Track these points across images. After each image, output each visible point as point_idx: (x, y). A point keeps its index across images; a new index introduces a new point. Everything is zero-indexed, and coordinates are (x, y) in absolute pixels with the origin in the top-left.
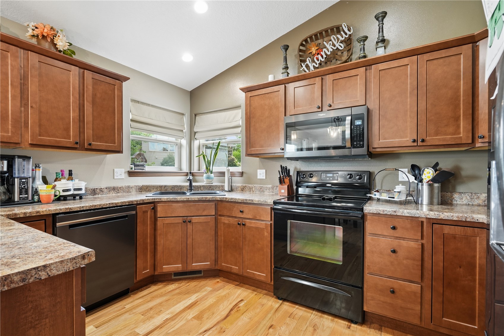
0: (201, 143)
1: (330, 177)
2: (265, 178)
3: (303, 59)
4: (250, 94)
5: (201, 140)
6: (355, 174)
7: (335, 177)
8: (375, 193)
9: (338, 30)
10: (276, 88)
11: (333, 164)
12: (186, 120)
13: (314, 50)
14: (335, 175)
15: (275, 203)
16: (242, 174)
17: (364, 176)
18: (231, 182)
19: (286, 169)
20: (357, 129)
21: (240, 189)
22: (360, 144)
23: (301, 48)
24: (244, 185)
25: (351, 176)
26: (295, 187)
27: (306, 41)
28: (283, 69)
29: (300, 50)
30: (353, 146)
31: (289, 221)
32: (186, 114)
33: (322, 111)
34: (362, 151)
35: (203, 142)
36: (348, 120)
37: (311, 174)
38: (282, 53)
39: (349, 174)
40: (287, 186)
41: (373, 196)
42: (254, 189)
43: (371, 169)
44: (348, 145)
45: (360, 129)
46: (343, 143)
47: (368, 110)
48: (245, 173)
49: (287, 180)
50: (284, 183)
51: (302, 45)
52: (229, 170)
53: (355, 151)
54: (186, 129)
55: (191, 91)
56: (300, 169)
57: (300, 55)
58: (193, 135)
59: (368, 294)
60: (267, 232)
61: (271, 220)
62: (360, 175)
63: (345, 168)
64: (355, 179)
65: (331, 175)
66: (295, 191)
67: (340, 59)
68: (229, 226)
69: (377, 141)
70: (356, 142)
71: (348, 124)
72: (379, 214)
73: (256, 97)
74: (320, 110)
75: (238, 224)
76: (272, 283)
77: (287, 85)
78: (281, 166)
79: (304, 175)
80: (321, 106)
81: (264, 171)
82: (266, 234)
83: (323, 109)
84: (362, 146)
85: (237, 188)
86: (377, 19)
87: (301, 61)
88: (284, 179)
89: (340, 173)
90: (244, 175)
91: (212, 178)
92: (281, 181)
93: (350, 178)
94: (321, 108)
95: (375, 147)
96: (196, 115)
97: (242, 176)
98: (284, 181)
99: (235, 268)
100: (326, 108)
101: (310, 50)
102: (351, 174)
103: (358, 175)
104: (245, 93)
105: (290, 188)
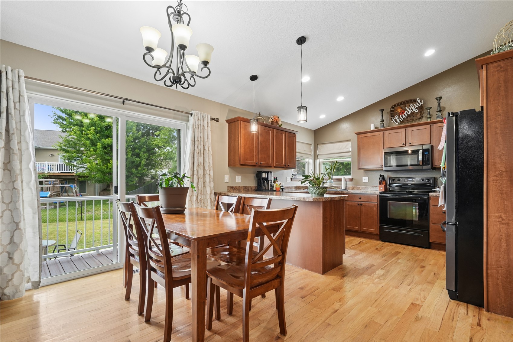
0: (320, 161)
1: (410, 181)
2: (368, 182)
3: (392, 115)
4: (361, 136)
5: (320, 160)
6: (425, 179)
7: (413, 181)
8: (437, 188)
9: (415, 101)
10: (377, 133)
11: (412, 173)
12: (312, 147)
13: (399, 111)
14: (413, 179)
15: (380, 193)
16: (351, 180)
17: (431, 180)
18: (346, 184)
19: (383, 176)
20: (425, 156)
21: (351, 188)
22: (427, 164)
23: (392, 109)
24: (354, 186)
25: (423, 180)
26: (388, 187)
27: (395, 106)
28: (381, 122)
29: (391, 111)
30: (423, 164)
31: (388, 202)
32: (313, 145)
33: (405, 146)
34: (429, 167)
35: (322, 160)
36: (421, 151)
37: (398, 179)
38: (380, 113)
39: (422, 179)
40: (384, 186)
41: (436, 190)
42: (360, 188)
43: (435, 176)
44: (421, 164)
45: (427, 156)
46: (418, 163)
47: (432, 146)
48: (354, 179)
49: (384, 183)
50: (382, 184)
51: (392, 108)
52: (344, 177)
53: (424, 167)
54: (312, 153)
55: (315, 130)
56: (391, 176)
57: (391, 113)
58: (316, 157)
59: (431, 233)
60: (376, 208)
61: (378, 202)
62: (429, 179)
63: (420, 176)
64: (426, 181)
65: (411, 179)
66: (388, 189)
67: (416, 116)
68: (352, 206)
69: (437, 162)
70: (425, 162)
71: (420, 153)
72: (437, 196)
73: (365, 138)
74: (404, 145)
75: (358, 205)
76: (379, 234)
77: (384, 132)
78: (380, 175)
79: (394, 180)
80: (405, 143)
81: (367, 178)
82: (375, 209)
83: (406, 145)
84: (429, 165)
85: (349, 188)
86: (437, 100)
87: (392, 116)
88: (382, 182)
89: (416, 178)
90: (353, 180)
91: (332, 182)
92: (380, 183)
93: (422, 181)
94: (405, 145)
95: (436, 164)
96: (318, 145)
97: (352, 181)
98: (382, 183)
99: (356, 228)
100: (407, 145)
101: (397, 110)
102: (423, 179)
103: (427, 179)
104: (358, 135)
105: (386, 187)
